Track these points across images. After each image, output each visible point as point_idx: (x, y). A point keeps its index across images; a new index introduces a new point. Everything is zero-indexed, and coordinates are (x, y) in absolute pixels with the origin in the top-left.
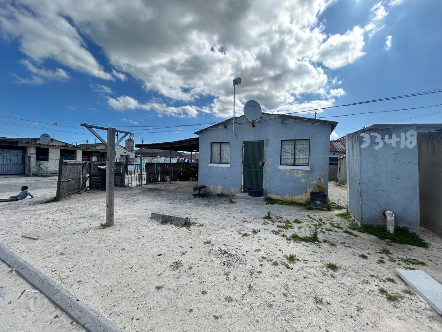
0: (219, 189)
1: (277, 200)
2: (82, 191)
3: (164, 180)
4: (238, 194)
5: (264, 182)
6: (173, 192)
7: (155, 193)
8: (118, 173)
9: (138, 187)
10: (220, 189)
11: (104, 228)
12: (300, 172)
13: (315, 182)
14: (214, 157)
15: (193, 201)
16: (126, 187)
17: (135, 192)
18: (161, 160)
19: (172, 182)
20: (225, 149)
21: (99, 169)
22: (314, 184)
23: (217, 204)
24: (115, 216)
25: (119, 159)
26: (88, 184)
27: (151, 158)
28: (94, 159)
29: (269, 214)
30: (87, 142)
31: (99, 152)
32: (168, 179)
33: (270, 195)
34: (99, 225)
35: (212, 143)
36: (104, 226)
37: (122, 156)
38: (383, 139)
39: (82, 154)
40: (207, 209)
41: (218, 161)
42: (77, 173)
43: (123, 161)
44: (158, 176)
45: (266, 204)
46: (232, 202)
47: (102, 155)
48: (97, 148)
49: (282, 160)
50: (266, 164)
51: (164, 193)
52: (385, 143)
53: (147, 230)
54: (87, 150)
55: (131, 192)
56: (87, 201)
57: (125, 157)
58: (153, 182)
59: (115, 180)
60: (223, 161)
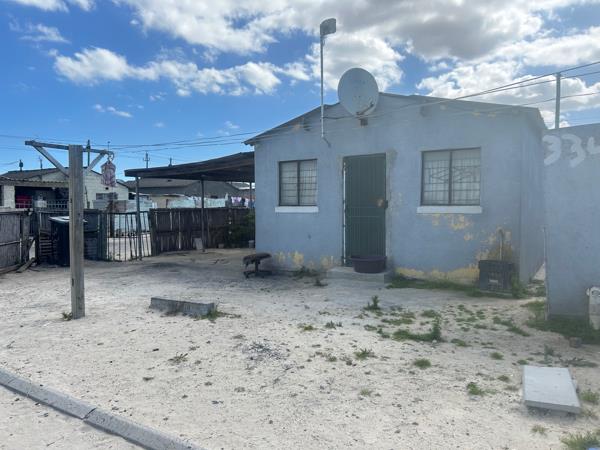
0: (297, 260)
1: (415, 280)
2: (22, 268)
3: (189, 247)
4: (333, 270)
5: (388, 242)
6: (206, 268)
7: (167, 271)
8: (93, 232)
9: (135, 262)
10: (300, 261)
11: (69, 320)
12: (462, 219)
13: (492, 240)
14: (287, 193)
15: (240, 284)
16: (109, 260)
17: (125, 269)
18: (189, 203)
19: (207, 251)
20: (308, 174)
21: (54, 223)
22: (491, 243)
23: (286, 289)
24: (87, 304)
25: (94, 203)
26: (32, 255)
27: (164, 200)
28: (41, 203)
29: (375, 300)
30: (21, 165)
31: (49, 189)
32: (199, 243)
33: (400, 271)
34: (61, 316)
35: (281, 164)
36: (67, 317)
37: (99, 196)
38: (584, 145)
39: (13, 193)
40: (263, 296)
41: (294, 200)
42: (13, 233)
43: (103, 206)
44: (176, 239)
45: (388, 288)
46: (319, 285)
47: (58, 196)
48: (45, 179)
49: (426, 194)
50: (391, 204)
51: (185, 271)
52: (587, 153)
53: (141, 323)
54: (25, 185)
55: (119, 269)
56: (35, 284)
57: (107, 199)
58: (165, 250)
59: (85, 246)
60: (305, 200)
